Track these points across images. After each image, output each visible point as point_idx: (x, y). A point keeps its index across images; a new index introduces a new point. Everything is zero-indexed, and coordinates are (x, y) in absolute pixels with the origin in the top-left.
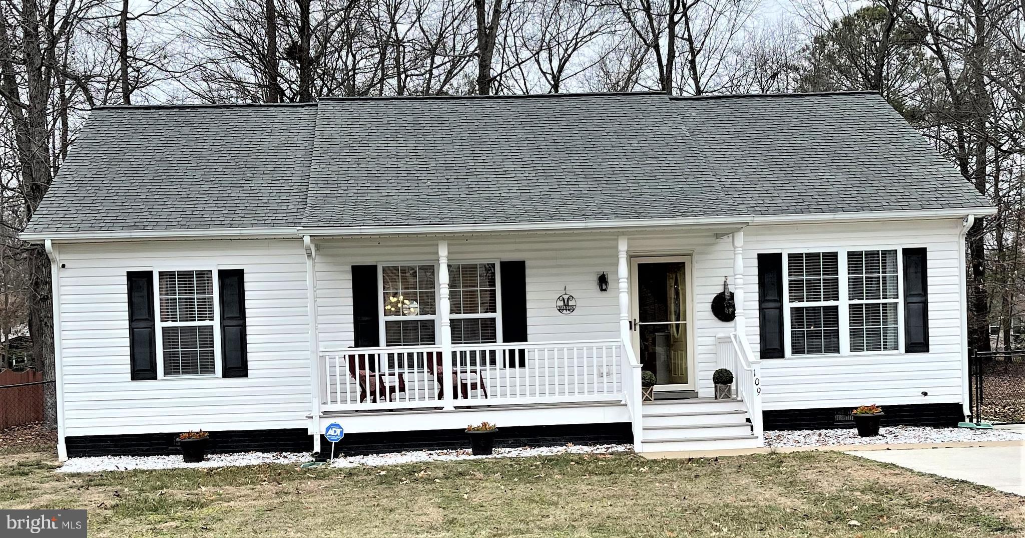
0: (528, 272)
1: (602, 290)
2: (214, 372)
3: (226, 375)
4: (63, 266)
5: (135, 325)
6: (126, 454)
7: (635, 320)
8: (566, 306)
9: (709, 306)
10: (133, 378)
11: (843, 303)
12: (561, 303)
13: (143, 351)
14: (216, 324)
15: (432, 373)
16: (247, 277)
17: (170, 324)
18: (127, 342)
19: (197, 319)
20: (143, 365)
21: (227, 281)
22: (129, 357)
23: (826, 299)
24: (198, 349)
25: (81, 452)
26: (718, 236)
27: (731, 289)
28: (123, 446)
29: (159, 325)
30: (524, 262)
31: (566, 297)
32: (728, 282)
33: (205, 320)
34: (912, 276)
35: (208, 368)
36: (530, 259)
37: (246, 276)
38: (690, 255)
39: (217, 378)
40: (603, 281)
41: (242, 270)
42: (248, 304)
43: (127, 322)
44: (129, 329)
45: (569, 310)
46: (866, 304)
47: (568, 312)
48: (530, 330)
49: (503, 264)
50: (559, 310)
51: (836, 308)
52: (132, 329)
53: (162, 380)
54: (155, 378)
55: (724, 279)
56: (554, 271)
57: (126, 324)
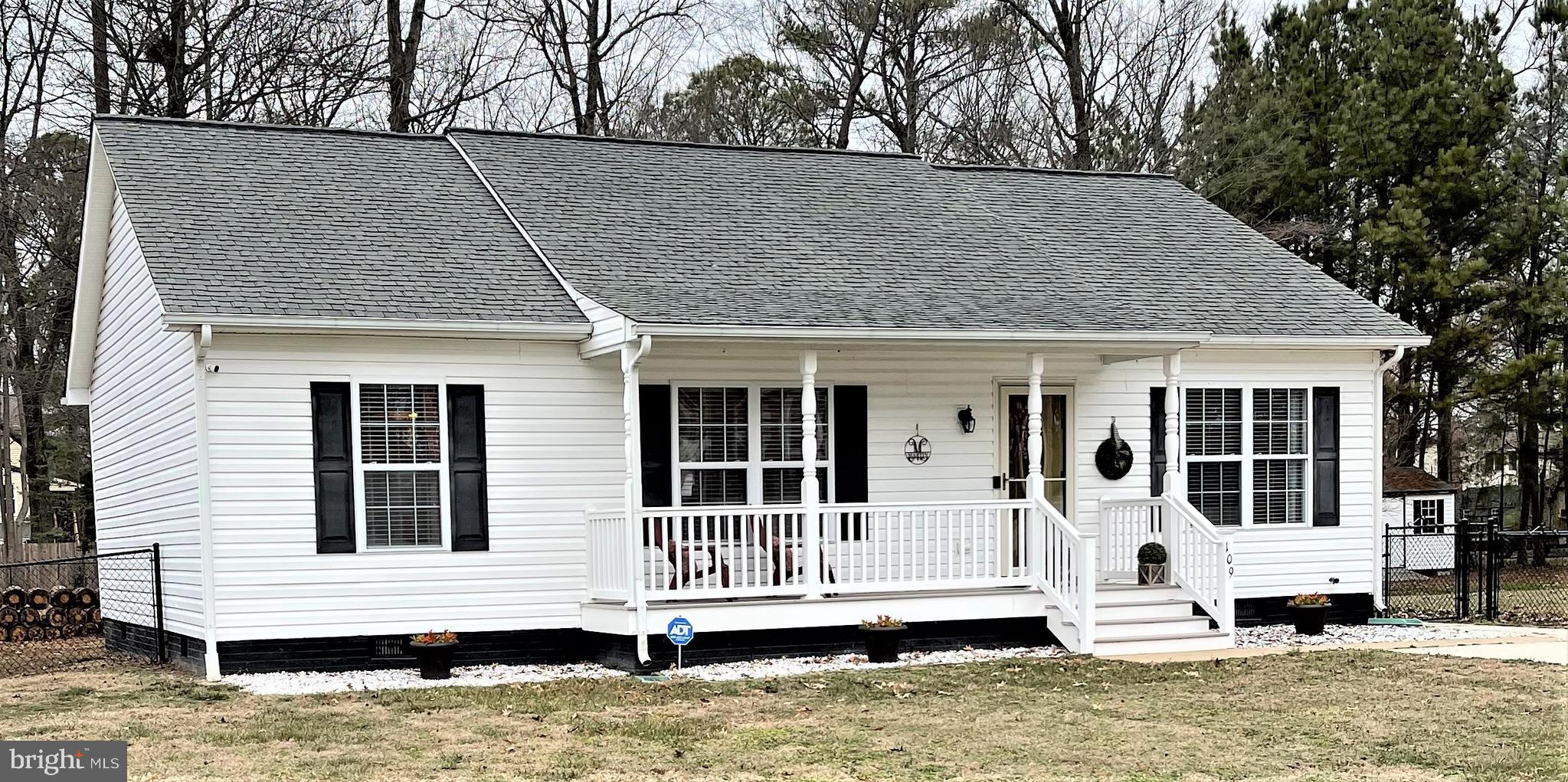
0: (870, 401)
1: (967, 431)
2: (440, 542)
3: (457, 547)
4: (217, 369)
5: (324, 466)
6: (308, 669)
7: (1004, 474)
8: (918, 453)
9: (1092, 459)
10: (320, 551)
11: (1247, 458)
12: (911, 449)
13: (335, 507)
14: (443, 467)
15: (765, 548)
16: (488, 397)
17: (374, 467)
18: (311, 493)
19: (415, 459)
20: (336, 529)
21: (460, 402)
22: (314, 518)
23: (1228, 452)
24: (415, 507)
25: (240, 665)
26: (1106, 359)
27: (1123, 435)
28: (304, 656)
29: (359, 468)
30: (865, 388)
31: (918, 440)
32: (1117, 425)
33: (425, 462)
34: (1324, 423)
35: (429, 536)
36: (873, 383)
37: (486, 394)
38: (1072, 385)
39: (445, 552)
40: (965, 418)
41: (482, 387)
42: (489, 438)
43: (311, 462)
44: (314, 473)
45: (921, 458)
46: (1271, 461)
47: (920, 461)
48: (872, 486)
49: (836, 388)
50: (909, 459)
51: (1238, 464)
52: (318, 474)
53: (365, 554)
54: (353, 551)
55: (1110, 421)
56: (906, 401)
57: (310, 465)
